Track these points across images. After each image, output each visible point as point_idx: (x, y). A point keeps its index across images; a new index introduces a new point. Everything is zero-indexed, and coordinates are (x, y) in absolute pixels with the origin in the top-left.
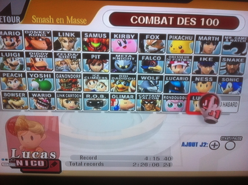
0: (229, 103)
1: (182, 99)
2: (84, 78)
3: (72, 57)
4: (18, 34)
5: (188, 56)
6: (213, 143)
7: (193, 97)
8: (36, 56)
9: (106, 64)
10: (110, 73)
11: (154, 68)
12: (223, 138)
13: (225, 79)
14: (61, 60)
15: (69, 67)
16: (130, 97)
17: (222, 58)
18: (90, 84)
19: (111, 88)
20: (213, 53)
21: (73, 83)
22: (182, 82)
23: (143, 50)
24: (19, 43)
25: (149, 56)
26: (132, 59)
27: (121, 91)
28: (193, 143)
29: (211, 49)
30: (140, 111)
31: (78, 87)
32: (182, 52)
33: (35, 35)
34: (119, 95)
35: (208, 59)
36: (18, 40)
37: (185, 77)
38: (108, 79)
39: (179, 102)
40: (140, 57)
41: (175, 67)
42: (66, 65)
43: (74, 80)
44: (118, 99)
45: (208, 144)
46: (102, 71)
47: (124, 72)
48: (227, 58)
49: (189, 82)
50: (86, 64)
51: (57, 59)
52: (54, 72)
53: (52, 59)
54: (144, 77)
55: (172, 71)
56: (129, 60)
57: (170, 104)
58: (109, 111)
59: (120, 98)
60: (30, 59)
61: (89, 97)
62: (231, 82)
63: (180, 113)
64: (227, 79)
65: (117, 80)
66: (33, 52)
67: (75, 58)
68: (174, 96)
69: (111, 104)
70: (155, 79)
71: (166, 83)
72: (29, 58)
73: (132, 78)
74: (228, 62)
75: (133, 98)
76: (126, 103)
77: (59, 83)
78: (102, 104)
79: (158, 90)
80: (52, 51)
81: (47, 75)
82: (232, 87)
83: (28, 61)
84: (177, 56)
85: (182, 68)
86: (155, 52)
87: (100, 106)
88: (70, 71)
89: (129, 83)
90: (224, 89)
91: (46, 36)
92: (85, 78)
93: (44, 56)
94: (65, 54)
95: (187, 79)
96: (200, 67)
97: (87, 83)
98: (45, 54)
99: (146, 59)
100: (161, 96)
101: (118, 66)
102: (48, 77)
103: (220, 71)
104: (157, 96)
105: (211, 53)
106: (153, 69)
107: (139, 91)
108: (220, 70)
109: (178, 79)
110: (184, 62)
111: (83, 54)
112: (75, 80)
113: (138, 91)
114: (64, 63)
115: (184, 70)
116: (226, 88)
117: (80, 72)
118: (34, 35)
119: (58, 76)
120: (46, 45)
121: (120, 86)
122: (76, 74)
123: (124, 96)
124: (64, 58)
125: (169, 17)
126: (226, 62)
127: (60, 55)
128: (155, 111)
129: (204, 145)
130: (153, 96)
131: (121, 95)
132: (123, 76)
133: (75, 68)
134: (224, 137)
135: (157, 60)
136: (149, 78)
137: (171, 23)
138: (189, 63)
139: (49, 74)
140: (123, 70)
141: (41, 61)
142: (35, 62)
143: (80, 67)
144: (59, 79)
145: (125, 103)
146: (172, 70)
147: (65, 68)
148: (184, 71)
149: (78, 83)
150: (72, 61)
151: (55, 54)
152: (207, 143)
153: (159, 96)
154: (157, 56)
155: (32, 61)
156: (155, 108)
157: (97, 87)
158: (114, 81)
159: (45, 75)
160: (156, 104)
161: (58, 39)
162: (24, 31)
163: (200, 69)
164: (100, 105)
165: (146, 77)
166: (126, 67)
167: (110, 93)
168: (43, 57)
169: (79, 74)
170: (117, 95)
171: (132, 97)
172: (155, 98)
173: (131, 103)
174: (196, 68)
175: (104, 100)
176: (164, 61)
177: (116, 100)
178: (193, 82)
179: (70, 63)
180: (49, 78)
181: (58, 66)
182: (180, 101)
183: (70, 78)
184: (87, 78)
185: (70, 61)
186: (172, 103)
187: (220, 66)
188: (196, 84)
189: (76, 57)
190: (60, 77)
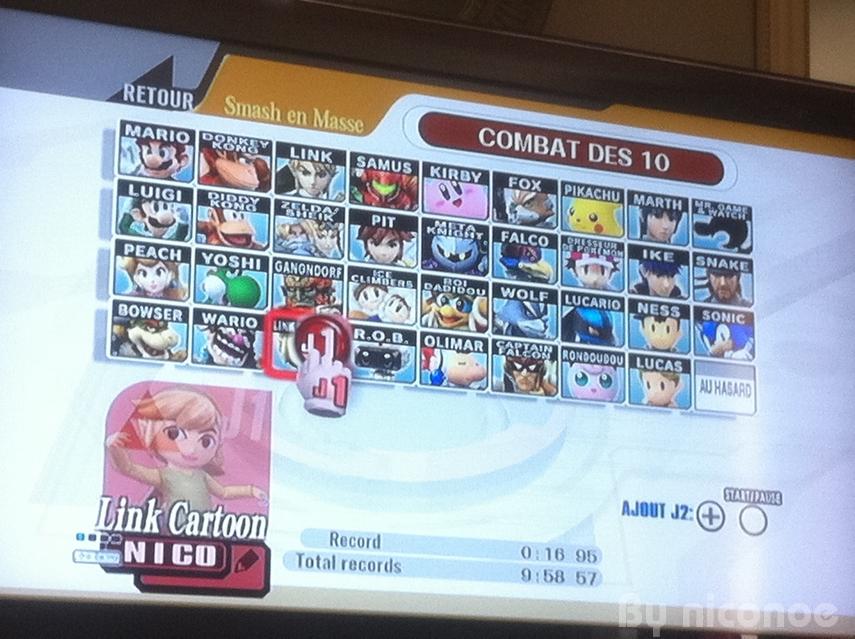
0: (730, 384)
1: (609, 364)
2: (349, 280)
3: (320, 216)
4: (183, 137)
5: (614, 242)
6: (705, 510)
7: (638, 359)
8: (227, 205)
9: (410, 244)
10: (420, 272)
11: (533, 266)
12: (731, 495)
13: (710, 314)
14: (292, 221)
15: (312, 242)
16: (474, 346)
17: (696, 255)
18: (366, 297)
19: (422, 316)
20: (672, 241)
21: (318, 291)
22: (607, 312)
23: (503, 217)
24: (183, 162)
25: (519, 232)
26: (476, 236)
27: (449, 325)
28: (652, 504)
29: (666, 229)
30: (501, 391)
31: (333, 304)
32: (599, 229)
33: (228, 146)
34: (443, 337)
35: (662, 255)
36: (183, 154)
37: (612, 298)
38: (415, 287)
39: (603, 370)
40: (497, 232)
41: (586, 267)
42: (304, 236)
43: (323, 281)
44: (441, 348)
45: (691, 510)
46: (399, 262)
47: (457, 271)
48: (706, 256)
49: (621, 314)
50: (358, 238)
51: (280, 218)
52: (270, 253)
53: (267, 215)
54: (508, 289)
55: (578, 279)
56: (469, 237)
57: (580, 376)
58: (416, 386)
59: (447, 346)
60: (210, 210)
61: (363, 337)
62: (726, 323)
63: (610, 406)
64: (713, 314)
65: (438, 293)
66: (219, 193)
67: (328, 220)
68: (589, 351)
69: (423, 363)
70: (536, 299)
71: (565, 314)
72: (207, 208)
73: (478, 290)
74: (711, 266)
75: (481, 350)
76: (464, 364)
77: (283, 288)
78: (396, 362)
79: (546, 331)
80: (271, 195)
81: (252, 260)
82: (731, 337)
83: (203, 216)
84: (586, 240)
85: (603, 273)
86: (533, 223)
87: (391, 369)
88: (313, 256)
89: (471, 303)
90: (712, 342)
91: (259, 153)
92: (353, 278)
93: (248, 207)
94: (304, 206)
95: (619, 305)
96: (646, 276)
97: (357, 295)
98: (251, 202)
99: (511, 241)
100: (555, 348)
101: (442, 252)
102: (251, 267)
103: (696, 291)
104: (546, 347)
105: (668, 241)
106: (529, 269)
107: (499, 331)
108: (695, 287)
109: (594, 302)
110: (605, 258)
111: (351, 210)
112: (325, 283)
113: (495, 329)
114: (298, 230)
115: (607, 279)
116: (715, 339)
117: (339, 259)
118: (225, 145)
119: (281, 267)
120: (255, 176)
121: (446, 310)
122: (329, 265)
123: (456, 341)
124: (301, 217)
125: (568, 141)
126: (706, 266)
127: (290, 206)
128: (541, 395)
129: (681, 513)
130: (534, 347)
131: (450, 337)
132: (455, 282)
133: (329, 249)
134: (732, 492)
135: (538, 245)
136: (522, 294)
137: (574, 156)
138: (617, 263)
139: (255, 257)
140: (453, 265)
141: (236, 220)
142: (222, 220)
143: (341, 246)
144: (282, 276)
145: (460, 364)
146: (577, 275)
147: (300, 245)
148: (609, 283)
149: (334, 291)
150: (321, 227)
151: (278, 203)
152: (690, 507)
153: (550, 350)
154: (539, 235)
155: (212, 215)
156: (541, 385)
157: (384, 309)
158: (430, 296)
159: (244, 259)
160: (544, 374)
161: (289, 166)
162: (201, 133)
163: (645, 280)
164: (390, 364)
165: (514, 290)
166: (462, 256)
167: (419, 329)
168: (245, 210)
169: (336, 266)
170: (438, 338)
171: (479, 345)
172: (539, 356)
173: (477, 365)
174: (636, 277)
175: (403, 349)
176: (557, 248)
177: (437, 351)
178: (632, 315)
179: (315, 233)
180: (255, 269)
181: (282, 236)
182: (606, 367)
183: (314, 276)
184: (359, 279)
185: (316, 226)
186: (587, 374)
187: (694, 278)
188: (640, 322)
189: (333, 218)
190: (286, 269)
